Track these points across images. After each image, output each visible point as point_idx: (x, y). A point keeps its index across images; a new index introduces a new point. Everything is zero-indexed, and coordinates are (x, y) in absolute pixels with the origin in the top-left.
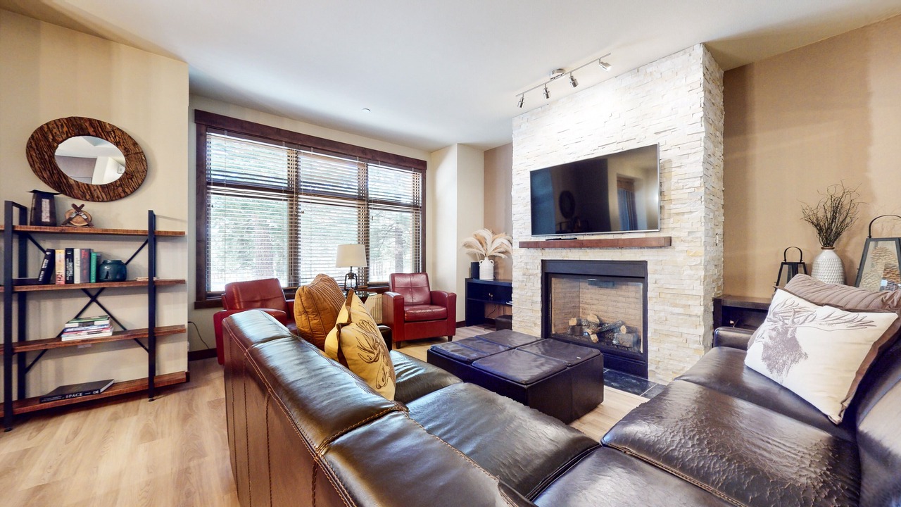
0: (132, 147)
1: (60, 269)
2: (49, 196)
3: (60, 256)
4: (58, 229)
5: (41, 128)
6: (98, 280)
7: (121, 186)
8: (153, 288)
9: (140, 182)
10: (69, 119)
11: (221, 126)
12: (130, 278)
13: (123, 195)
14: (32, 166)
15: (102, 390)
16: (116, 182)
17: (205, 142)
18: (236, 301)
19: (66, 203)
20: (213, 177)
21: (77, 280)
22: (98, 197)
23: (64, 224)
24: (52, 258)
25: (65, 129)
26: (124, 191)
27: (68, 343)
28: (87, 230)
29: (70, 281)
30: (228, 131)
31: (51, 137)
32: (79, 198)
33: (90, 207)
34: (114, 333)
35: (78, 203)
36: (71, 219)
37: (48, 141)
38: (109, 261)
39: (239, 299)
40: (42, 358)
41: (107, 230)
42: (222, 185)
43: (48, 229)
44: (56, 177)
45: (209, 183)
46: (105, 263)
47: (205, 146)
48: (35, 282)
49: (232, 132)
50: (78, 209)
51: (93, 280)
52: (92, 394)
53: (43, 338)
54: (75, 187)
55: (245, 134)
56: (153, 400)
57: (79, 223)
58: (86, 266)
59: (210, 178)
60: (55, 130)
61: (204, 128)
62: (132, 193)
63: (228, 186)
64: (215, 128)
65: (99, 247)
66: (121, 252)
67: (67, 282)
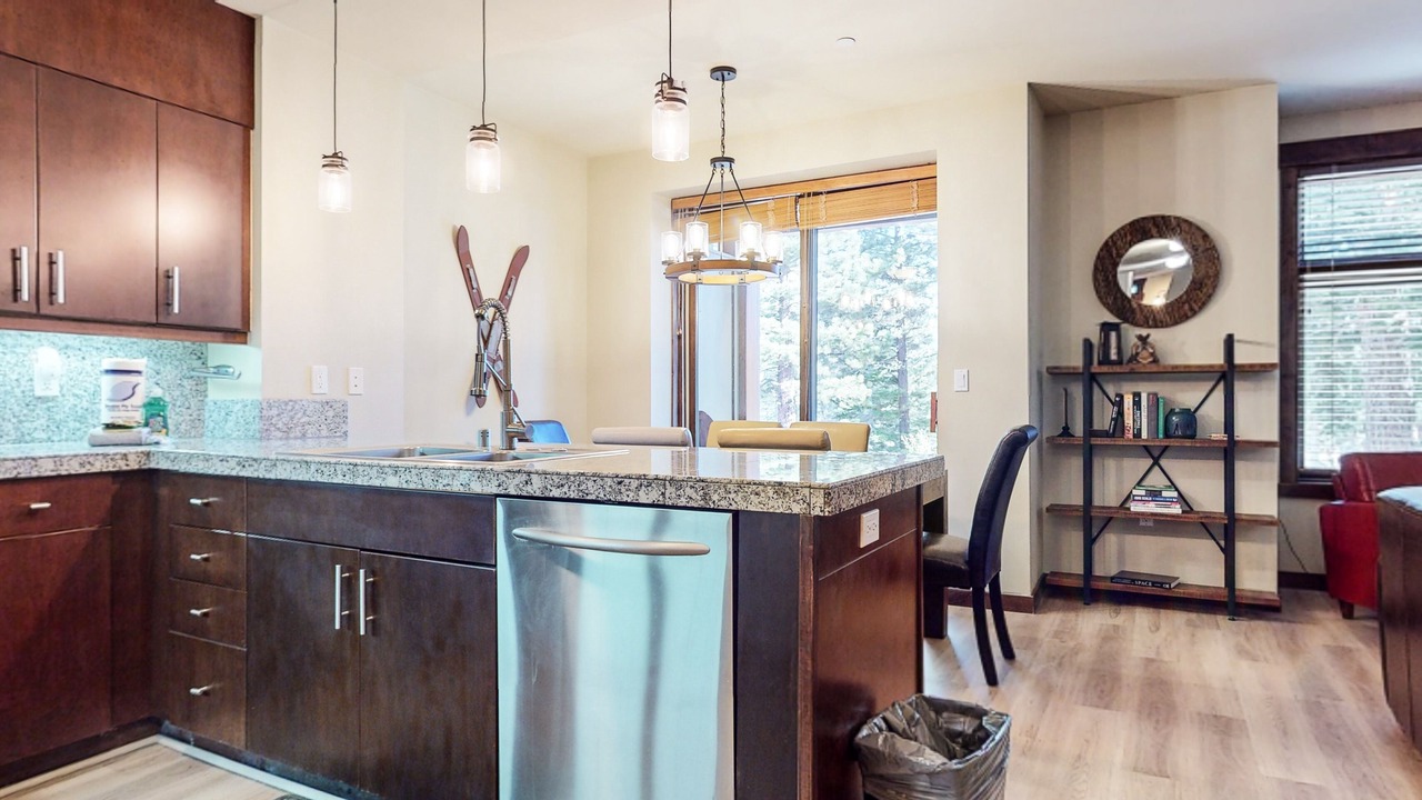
0: (1201, 242)
1: (1129, 421)
2: (1115, 327)
3: (1128, 401)
4: (1125, 369)
5: (1106, 243)
6: (1167, 435)
7: (1187, 301)
8: (1230, 451)
9: (1210, 291)
10: (1132, 224)
11: (1323, 161)
12: (1199, 434)
13: (1189, 314)
14: (1097, 292)
15: (1172, 586)
16: (1181, 297)
17: (1296, 196)
18: (1363, 487)
19: (1132, 333)
20: (1307, 257)
21: (1144, 435)
22: (1161, 322)
23: (1130, 361)
24: (1120, 404)
25: (1129, 238)
26: (1191, 309)
27: (1138, 513)
28: (1154, 368)
29: (1138, 435)
30: (1340, 164)
31: (1114, 252)
32: (1141, 326)
33: (1157, 336)
34: (1183, 512)
35: (1144, 332)
36: (1137, 354)
37: (1111, 255)
38: (1177, 410)
39: (1367, 484)
40: (1105, 530)
41: (1177, 367)
42: (1328, 269)
43: (1117, 369)
44: (1119, 302)
45: (1303, 271)
46: (1172, 412)
47: (1296, 204)
48: (1105, 434)
49: (1346, 164)
50: (1143, 340)
51: (1161, 436)
52: (1161, 587)
53: (1106, 505)
54: (1138, 311)
55: (1374, 159)
56: (1234, 620)
57: (1145, 358)
58: (1154, 415)
59: (1304, 261)
60: (1119, 243)
61: (1294, 172)
62: (1201, 308)
63: (1339, 268)
64: (1314, 166)
65: (1165, 389)
66: (1186, 396)
67: (1134, 436)
